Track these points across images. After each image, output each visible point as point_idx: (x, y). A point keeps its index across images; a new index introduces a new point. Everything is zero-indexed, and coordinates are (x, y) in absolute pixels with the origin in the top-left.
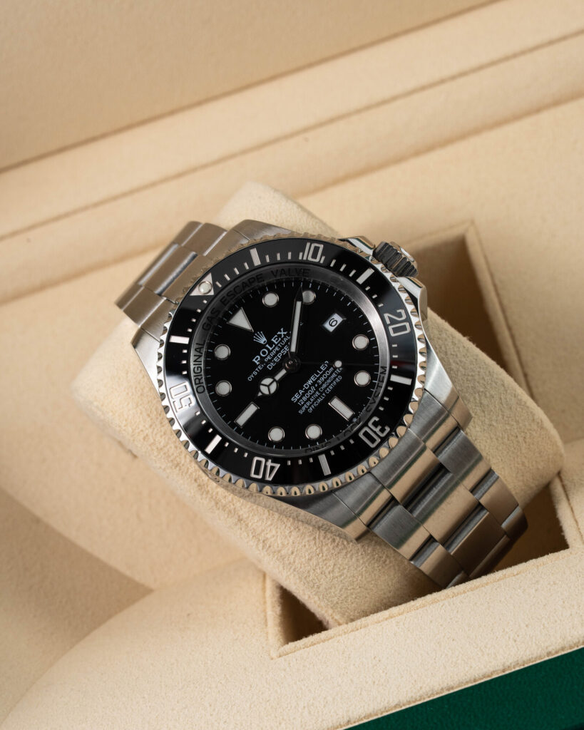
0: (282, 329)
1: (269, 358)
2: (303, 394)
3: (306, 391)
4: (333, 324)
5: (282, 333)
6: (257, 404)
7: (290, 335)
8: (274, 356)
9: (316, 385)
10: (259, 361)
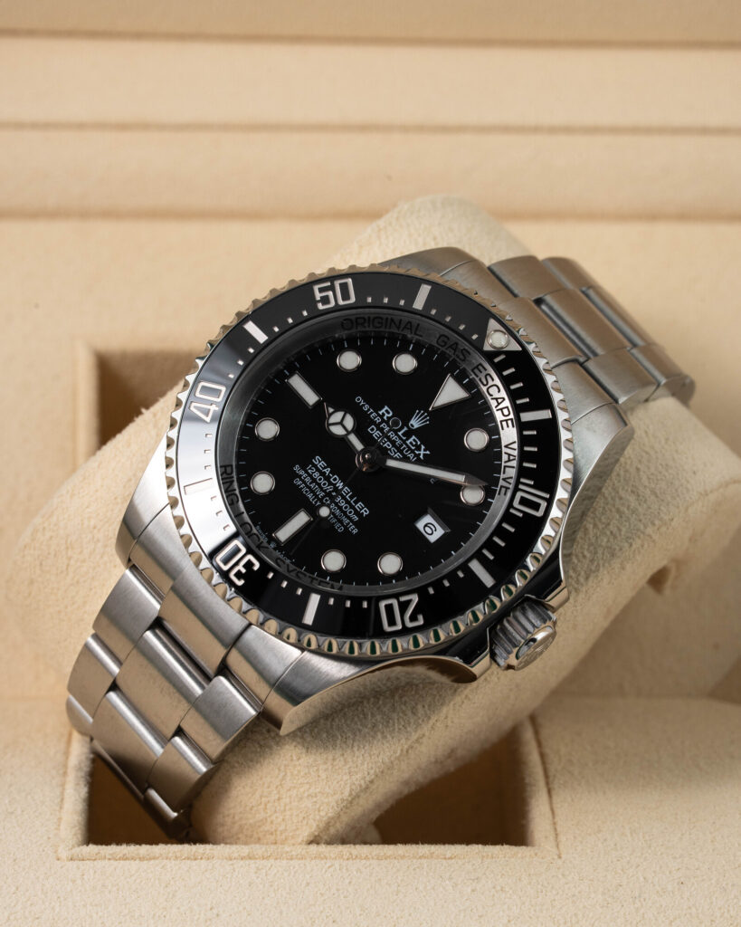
0: (428, 452)
1: (387, 429)
2: (323, 474)
3: (328, 478)
4: (427, 529)
5: (422, 452)
6: (318, 404)
7: (418, 462)
8: (388, 438)
9: (334, 494)
10: (383, 414)
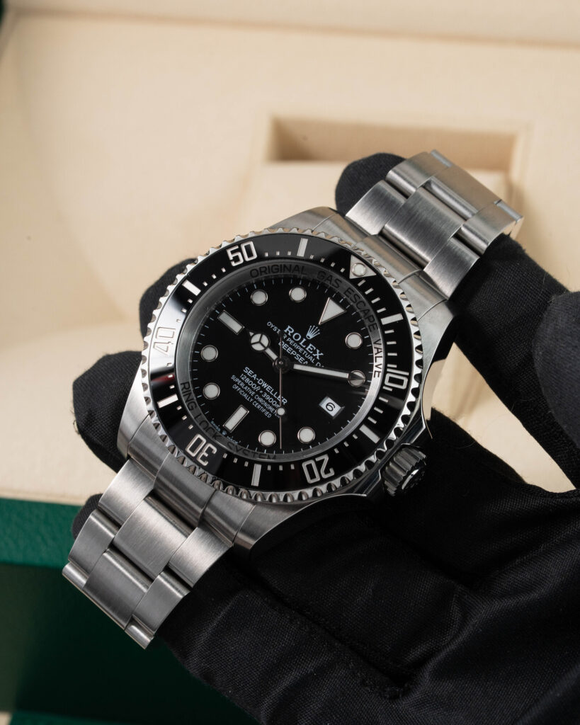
0: (322, 354)
1: (291, 342)
2: (252, 379)
3: (255, 382)
4: (328, 407)
5: (318, 355)
6: (242, 332)
8: (293, 347)
9: (261, 392)
10: (288, 332)
